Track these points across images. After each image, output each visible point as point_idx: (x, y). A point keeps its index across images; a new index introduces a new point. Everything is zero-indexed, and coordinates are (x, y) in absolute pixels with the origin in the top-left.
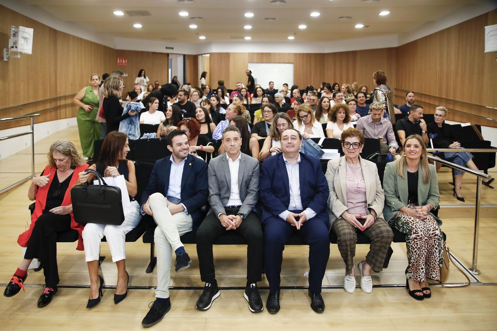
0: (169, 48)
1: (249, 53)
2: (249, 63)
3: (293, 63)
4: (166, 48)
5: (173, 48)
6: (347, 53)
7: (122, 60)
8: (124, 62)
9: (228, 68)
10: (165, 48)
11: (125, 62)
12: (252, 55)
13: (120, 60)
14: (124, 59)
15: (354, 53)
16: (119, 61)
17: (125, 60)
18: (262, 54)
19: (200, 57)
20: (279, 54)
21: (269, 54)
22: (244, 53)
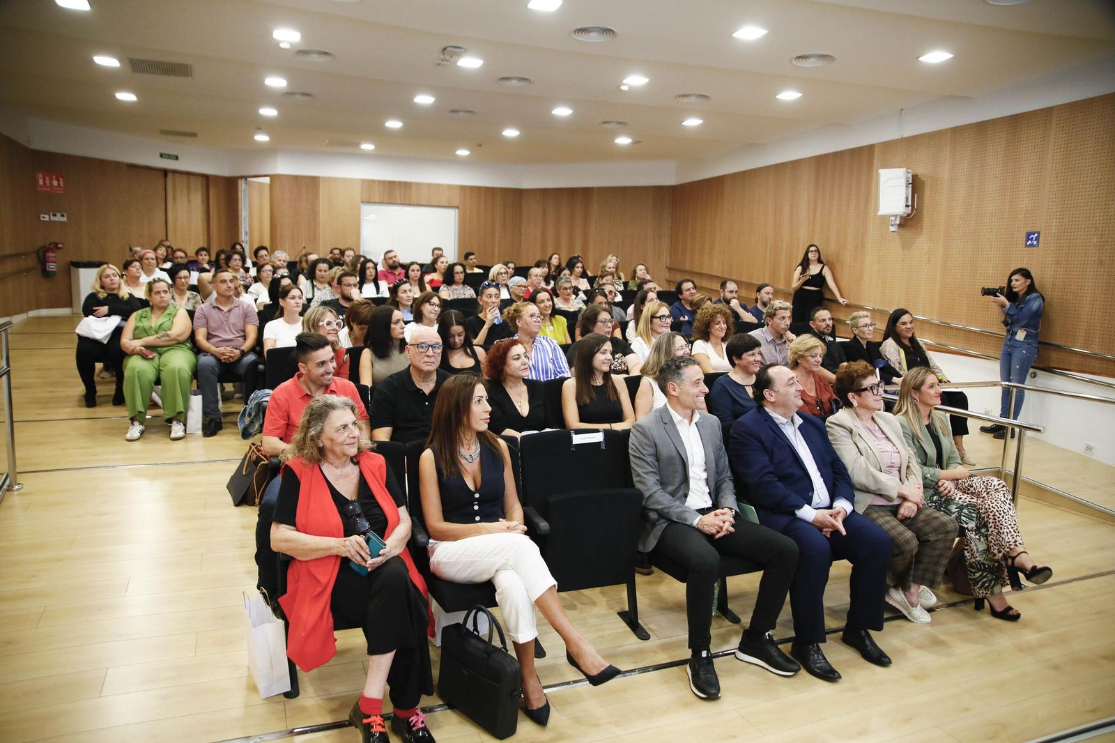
0: (169, 156)
1: (363, 181)
2: (362, 202)
3: (458, 208)
4: (162, 156)
5: (177, 158)
6: (572, 192)
7: (51, 180)
8: (55, 183)
9: (314, 211)
10: (159, 155)
11: (59, 185)
12: (369, 184)
13: (44, 179)
14: (54, 177)
15: (587, 192)
16: (41, 182)
17: (58, 181)
18: (391, 183)
19: (242, 185)
20: (429, 185)
21: (406, 185)
22: (353, 180)
